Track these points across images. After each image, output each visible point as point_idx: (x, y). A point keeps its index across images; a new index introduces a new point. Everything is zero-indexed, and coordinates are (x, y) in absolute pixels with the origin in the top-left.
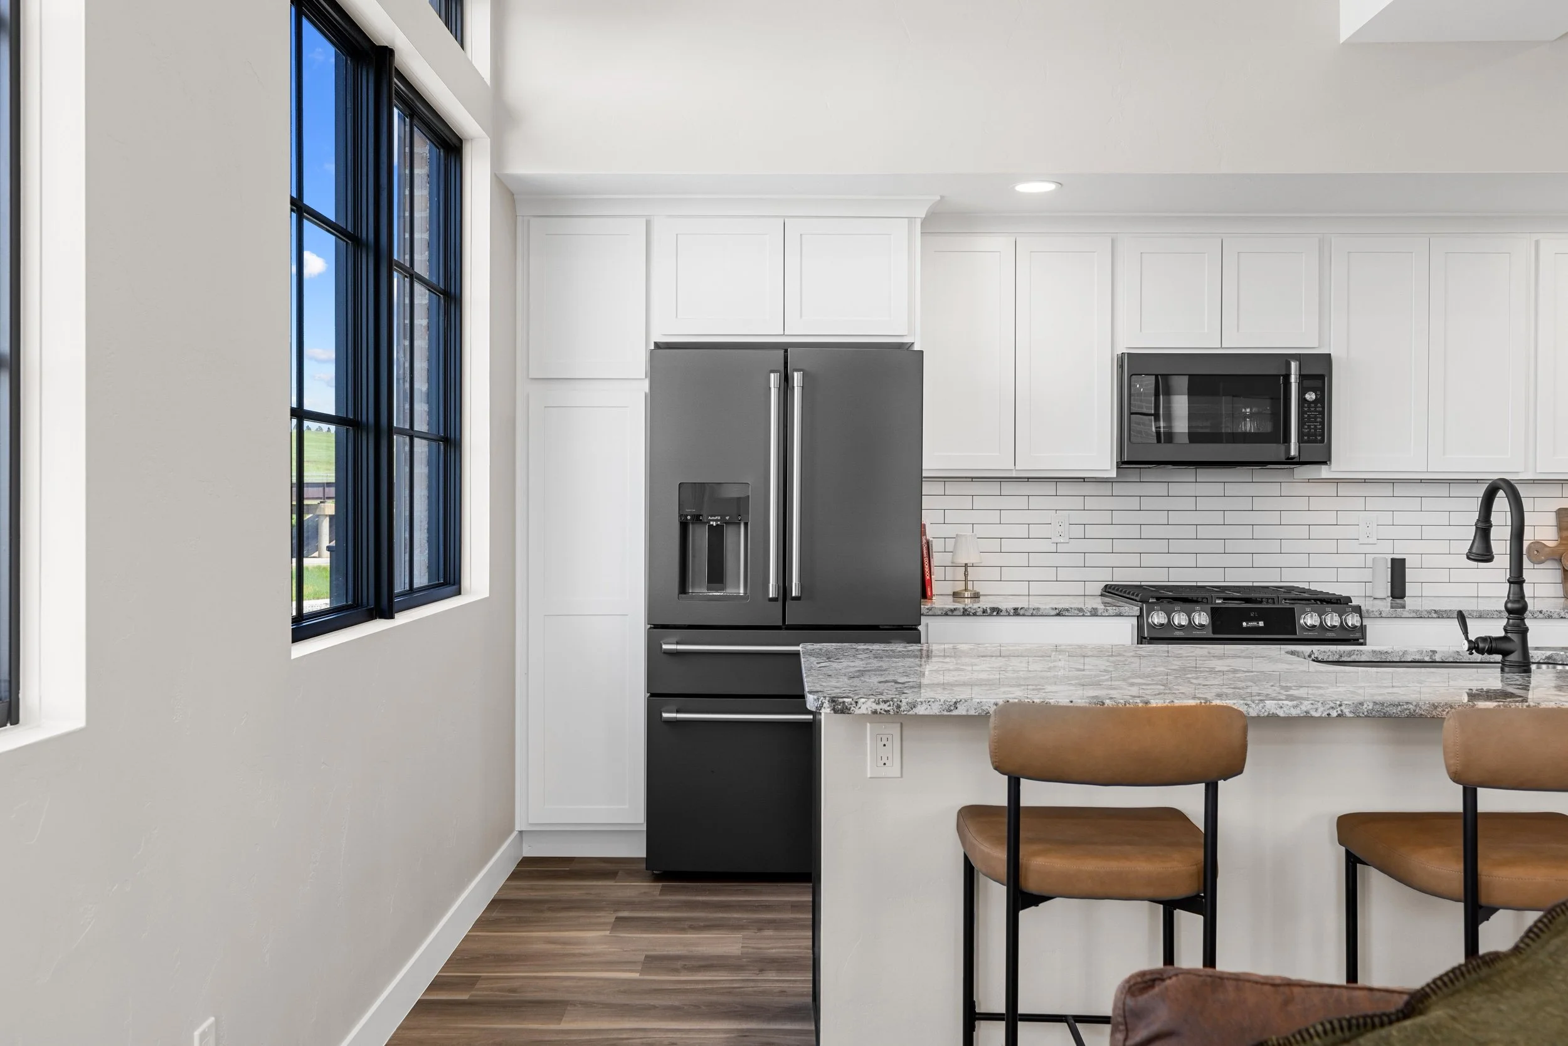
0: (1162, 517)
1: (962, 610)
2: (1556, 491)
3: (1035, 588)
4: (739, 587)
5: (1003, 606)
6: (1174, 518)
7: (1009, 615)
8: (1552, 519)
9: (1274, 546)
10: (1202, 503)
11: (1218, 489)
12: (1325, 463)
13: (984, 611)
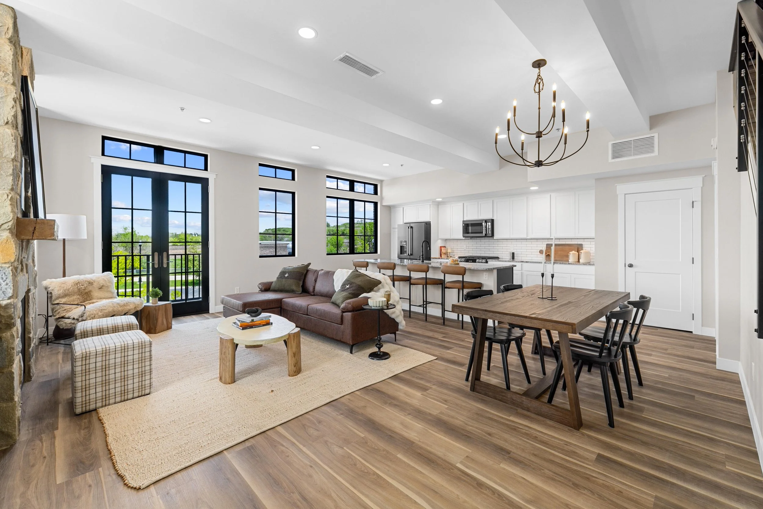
2: (547, 240)
8: (545, 246)
12: (493, 236)
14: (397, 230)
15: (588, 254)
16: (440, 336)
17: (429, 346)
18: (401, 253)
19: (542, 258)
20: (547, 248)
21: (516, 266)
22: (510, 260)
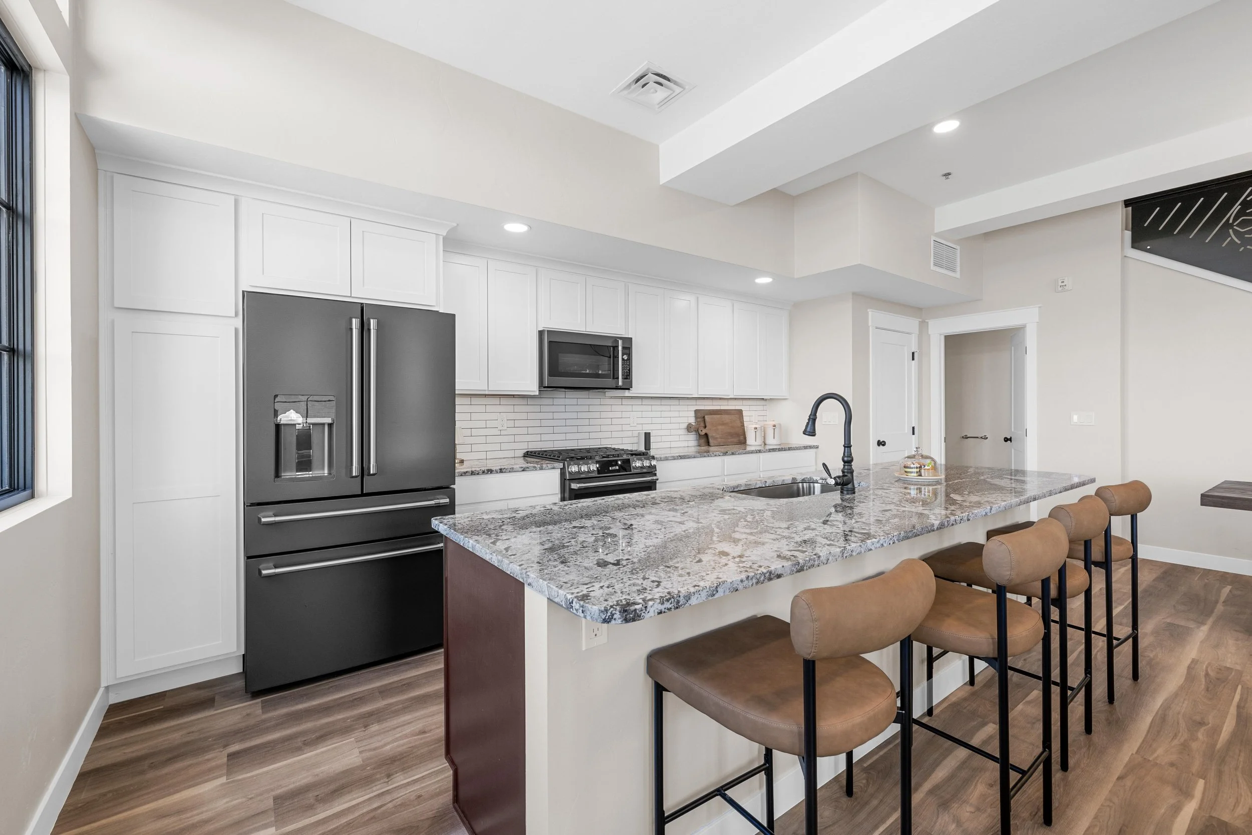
0: (550, 416)
1: (471, 472)
2: (694, 402)
3: (490, 455)
4: (323, 469)
5: (494, 469)
6: (556, 416)
7: (497, 473)
8: (693, 414)
9: (597, 428)
10: (568, 408)
11: (574, 401)
12: (629, 389)
13: (483, 472)
19: (692, 443)
20: (698, 420)
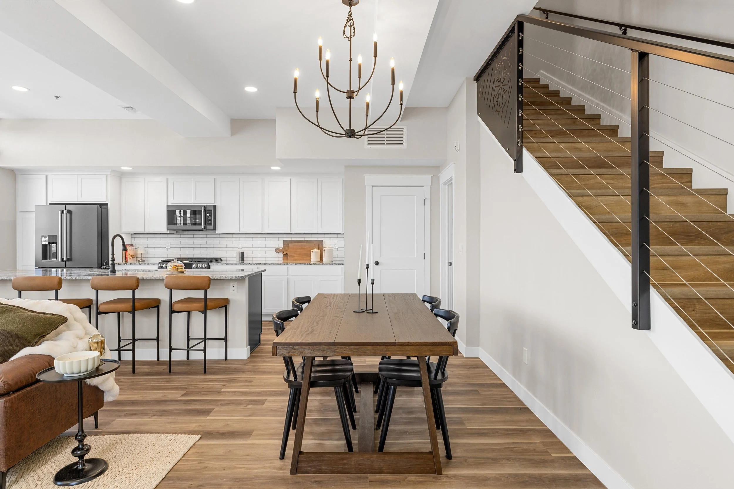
2: (284, 236)
9: (218, 249)
12: (215, 230)
14: (33, 215)
15: (331, 251)
16: (177, 395)
17: (171, 418)
18: (45, 256)
19: (279, 258)
20: (285, 246)
21: (265, 270)
22: (238, 262)
